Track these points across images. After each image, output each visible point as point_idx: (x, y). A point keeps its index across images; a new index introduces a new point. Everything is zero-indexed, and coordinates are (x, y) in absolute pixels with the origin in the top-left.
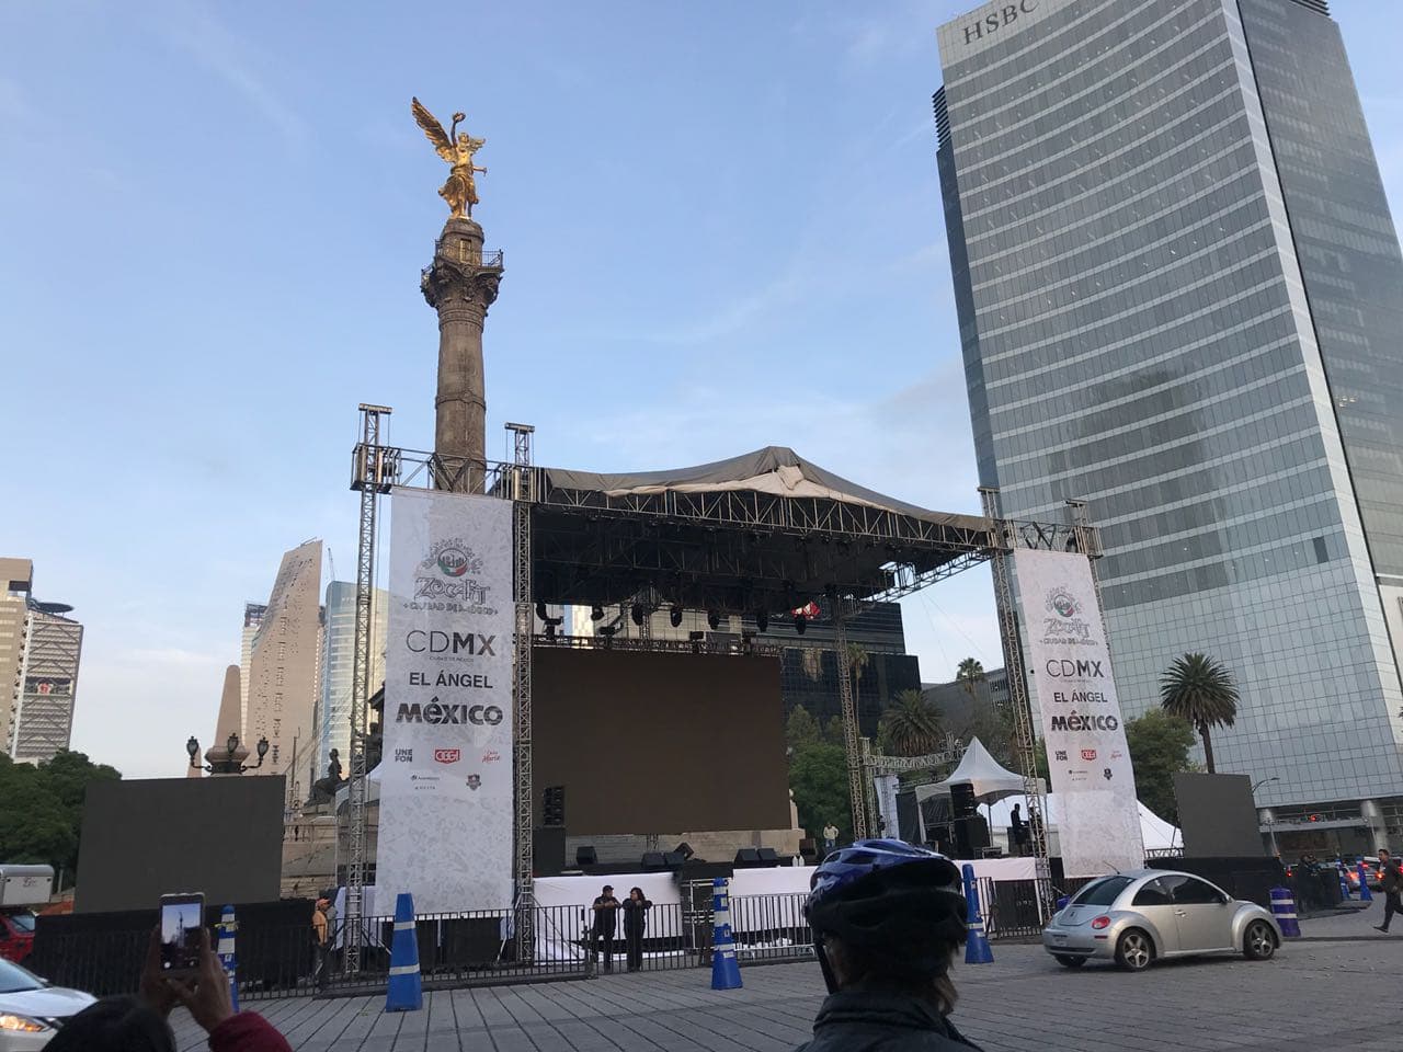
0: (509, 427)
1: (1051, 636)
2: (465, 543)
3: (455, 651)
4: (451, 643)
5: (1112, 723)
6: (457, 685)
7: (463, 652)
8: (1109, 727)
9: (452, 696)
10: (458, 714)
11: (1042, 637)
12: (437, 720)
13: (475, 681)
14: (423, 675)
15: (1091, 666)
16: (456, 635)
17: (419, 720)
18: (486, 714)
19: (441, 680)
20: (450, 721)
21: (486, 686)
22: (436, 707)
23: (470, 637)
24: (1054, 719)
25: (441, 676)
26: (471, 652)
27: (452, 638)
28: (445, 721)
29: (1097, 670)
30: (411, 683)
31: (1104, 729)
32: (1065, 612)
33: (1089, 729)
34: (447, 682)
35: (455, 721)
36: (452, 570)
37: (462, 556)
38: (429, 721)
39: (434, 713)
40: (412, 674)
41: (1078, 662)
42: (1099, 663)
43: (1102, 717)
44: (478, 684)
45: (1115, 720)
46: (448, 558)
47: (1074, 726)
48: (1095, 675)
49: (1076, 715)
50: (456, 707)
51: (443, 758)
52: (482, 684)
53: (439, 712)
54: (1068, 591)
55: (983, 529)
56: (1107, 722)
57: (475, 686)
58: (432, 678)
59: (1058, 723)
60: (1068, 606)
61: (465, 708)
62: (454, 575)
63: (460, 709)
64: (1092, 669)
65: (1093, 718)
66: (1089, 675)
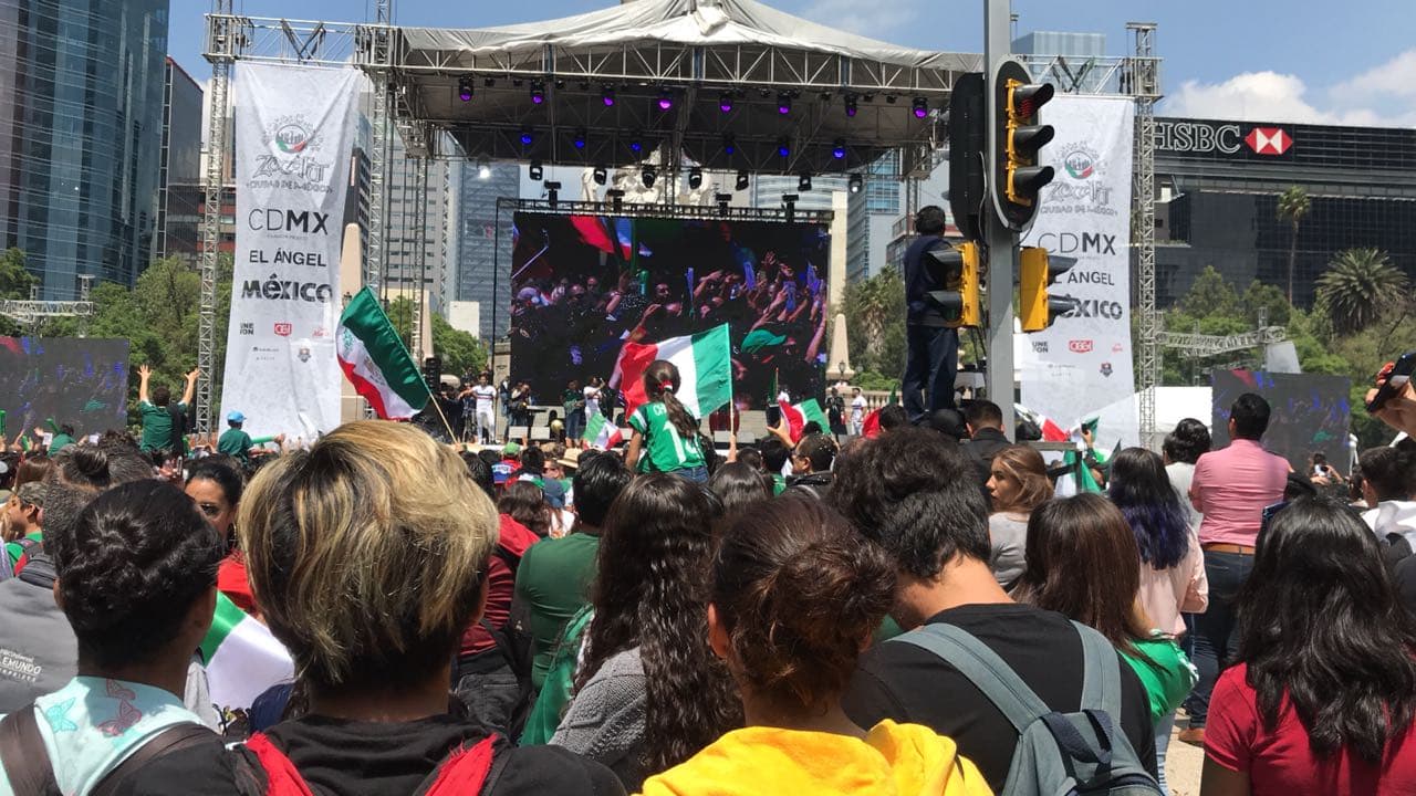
2: (306, 119)
3: (289, 229)
4: (286, 221)
5: (1116, 311)
6: (290, 262)
7: (297, 230)
8: (1113, 315)
9: (286, 272)
10: (291, 290)
12: (276, 296)
13: (308, 259)
14: (261, 253)
15: (1102, 240)
16: (290, 213)
17: (259, 296)
18: (319, 291)
20: (285, 297)
21: (319, 265)
22: (275, 283)
23: (305, 216)
25: (279, 253)
26: (305, 230)
27: (285, 215)
28: (281, 297)
29: (1109, 247)
30: (251, 261)
31: (1107, 316)
32: (1079, 173)
33: (1087, 316)
34: (282, 260)
35: (289, 297)
36: (289, 147)
37: (301, 132)
38: (268, 297)
39: (273, 289)
40: (253, 252)
41: (1084, 235)
42: (1113, 238)
43: (1106, 303)
44: (311, 262)
45: (1119, 308)
46: (287, 135)
48: (1105, 252)
51: (281, 331)
52: (316, 262)
53: (278, 288)
54: (1092, 146)
56: (1111, 308)
57: (308, 264)
58: (270, 256)
60: (1085, 164)
61: (297, 284)
62: (291, 152)
63: (292, 285)
64: (1103, 244)
65: (1096, 302)
66: (1098, 251)
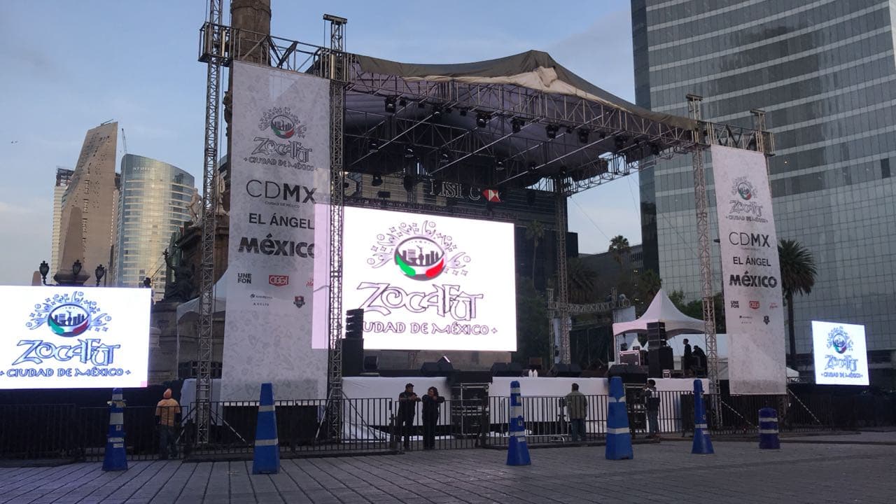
0: (327, 18)
1: (734, 214)
2: (292, 112)
3: (285, 198)
4: (282, 192)
5: (773, 282)
6: (287, 225)
7: (292, 199)
8: (770, 285)
9: (281, 233)
10: (287, 248)
11: (728, 214)
12: (271, 252)
13: (301, 223)
14: (260, 215)
15: (761, 238)
16: (286, 186)
17: (257, 251)
18: (309, 250)
19: (274, 221)
20: (281, 253)
21: (309, 228)
22: (270, 241)
23: (297, 188)
24: (732, 277)
25: (274, 217)
26: (298, 200)
27: (282, 188)
28: (277, 253)
29: (766, 242)
30: (250, 222)
31: (766, 286)
32: (745, 196)
33: (756, 286)
34: (279, 223)
35: (285, 254)
36: (282, 133)
37: (290, 122)
38: (265, 252)
39: (269, 246)
40: (251, 214)
41: (752, 235)
42: (767, 236)
43: (765, 278)
44: (303, 225)
45: (775, 280)
46: (279, 123)
47: (746, 282)
48: (764, 245)
49: (748, 275)
50: (285, 243)
51: (275, 282)
52: (306, 226)
53: (272, 246)
54: (748, 180)
55: (690, 128)
56: (769, 281)
57: (301, 227)
58: (266, 219)
59: (735, 280)
60: (748, 191)
61: (292, 244)
62: (284, 137)
63: (289, 244)
64: (762, 240)
65: (759, 277)
66: (759, 245)
